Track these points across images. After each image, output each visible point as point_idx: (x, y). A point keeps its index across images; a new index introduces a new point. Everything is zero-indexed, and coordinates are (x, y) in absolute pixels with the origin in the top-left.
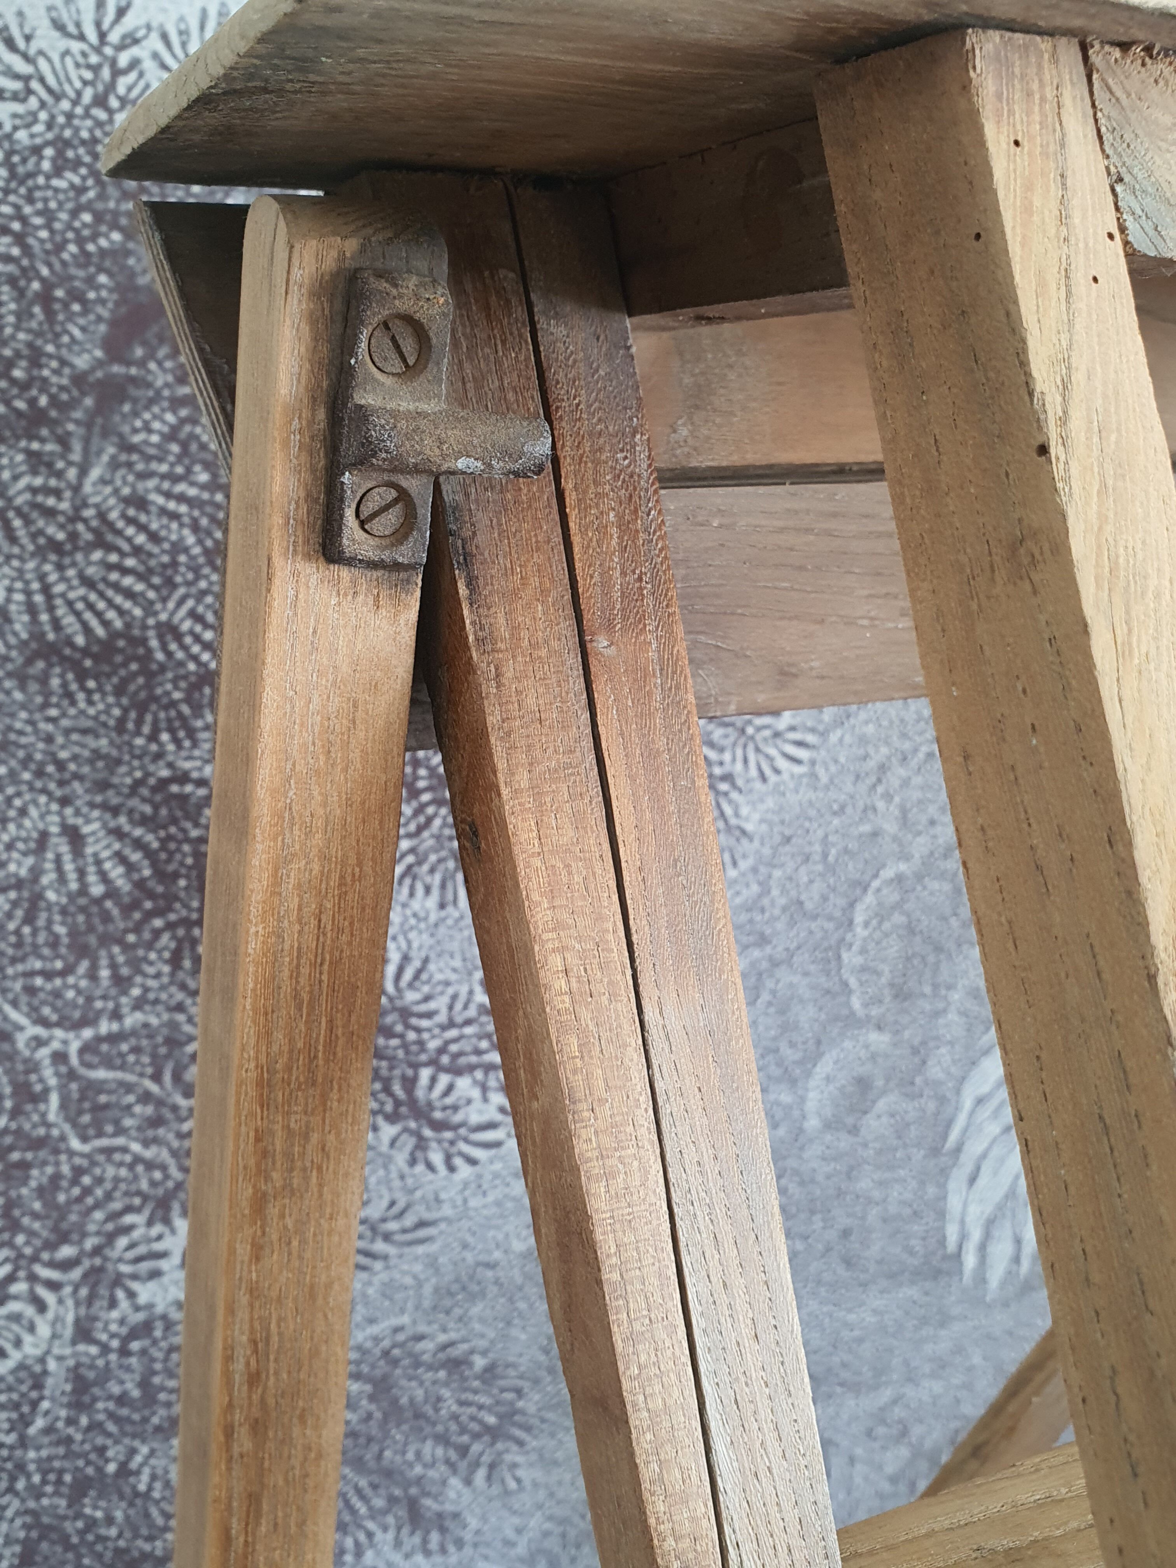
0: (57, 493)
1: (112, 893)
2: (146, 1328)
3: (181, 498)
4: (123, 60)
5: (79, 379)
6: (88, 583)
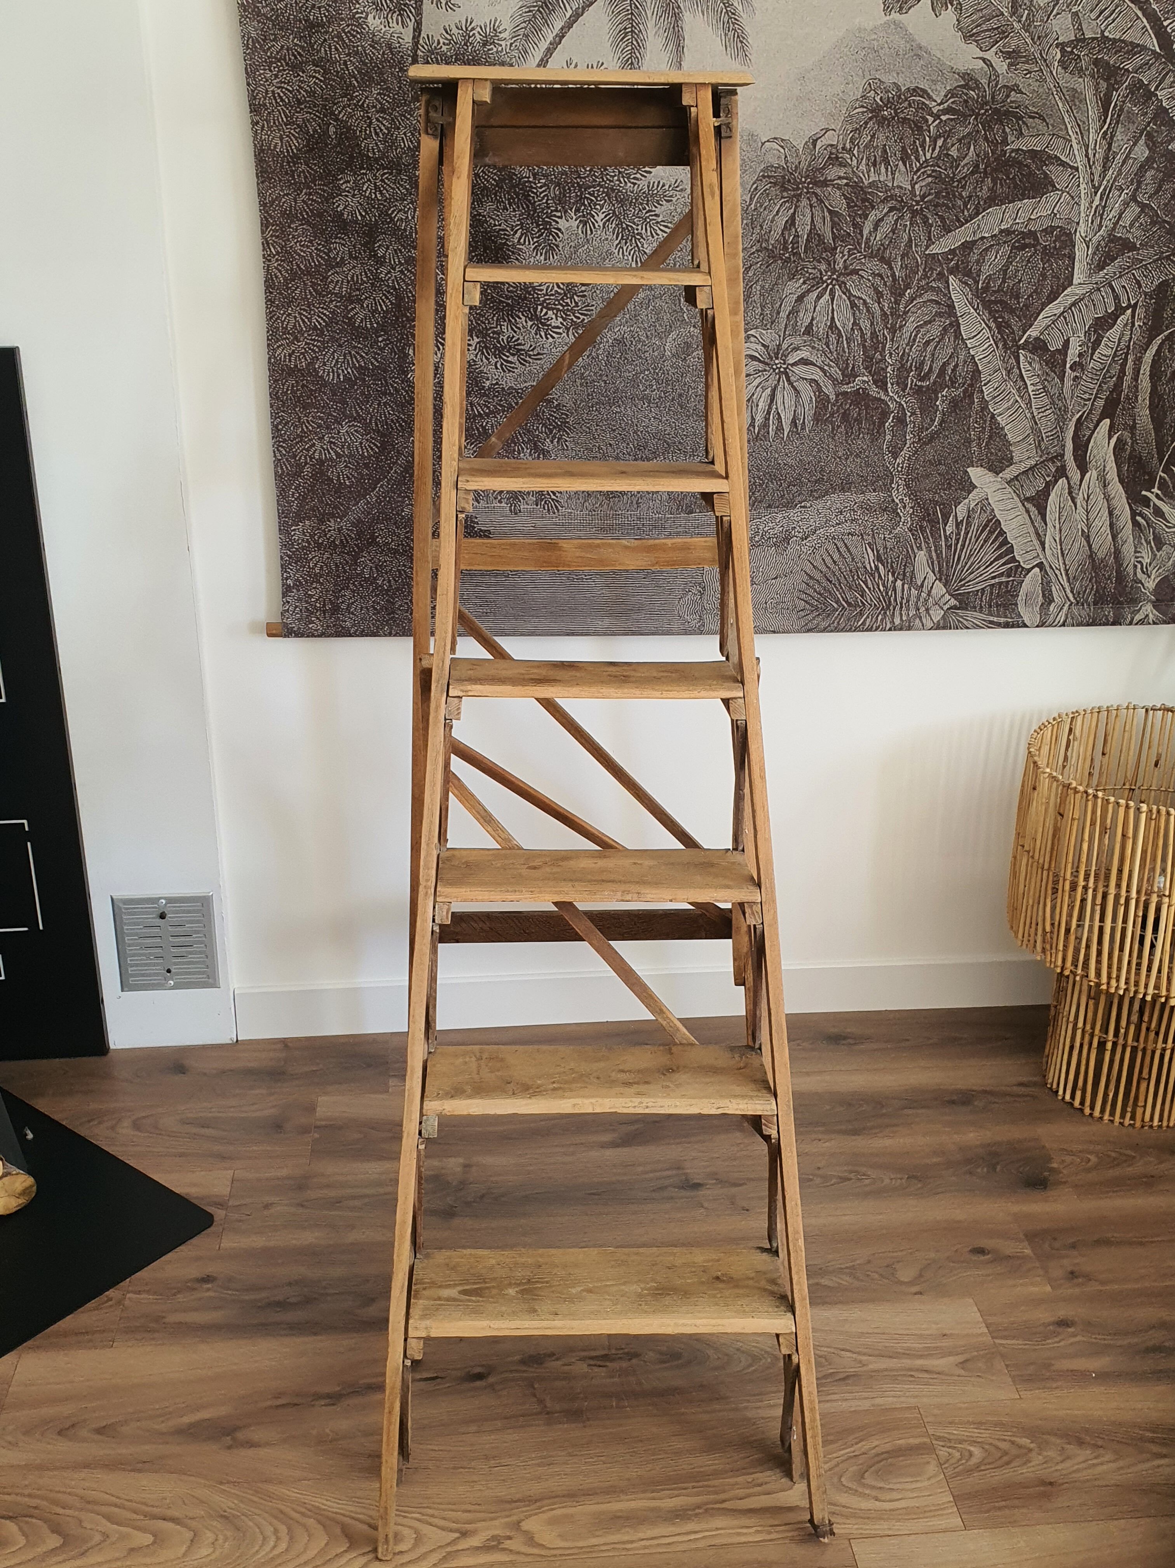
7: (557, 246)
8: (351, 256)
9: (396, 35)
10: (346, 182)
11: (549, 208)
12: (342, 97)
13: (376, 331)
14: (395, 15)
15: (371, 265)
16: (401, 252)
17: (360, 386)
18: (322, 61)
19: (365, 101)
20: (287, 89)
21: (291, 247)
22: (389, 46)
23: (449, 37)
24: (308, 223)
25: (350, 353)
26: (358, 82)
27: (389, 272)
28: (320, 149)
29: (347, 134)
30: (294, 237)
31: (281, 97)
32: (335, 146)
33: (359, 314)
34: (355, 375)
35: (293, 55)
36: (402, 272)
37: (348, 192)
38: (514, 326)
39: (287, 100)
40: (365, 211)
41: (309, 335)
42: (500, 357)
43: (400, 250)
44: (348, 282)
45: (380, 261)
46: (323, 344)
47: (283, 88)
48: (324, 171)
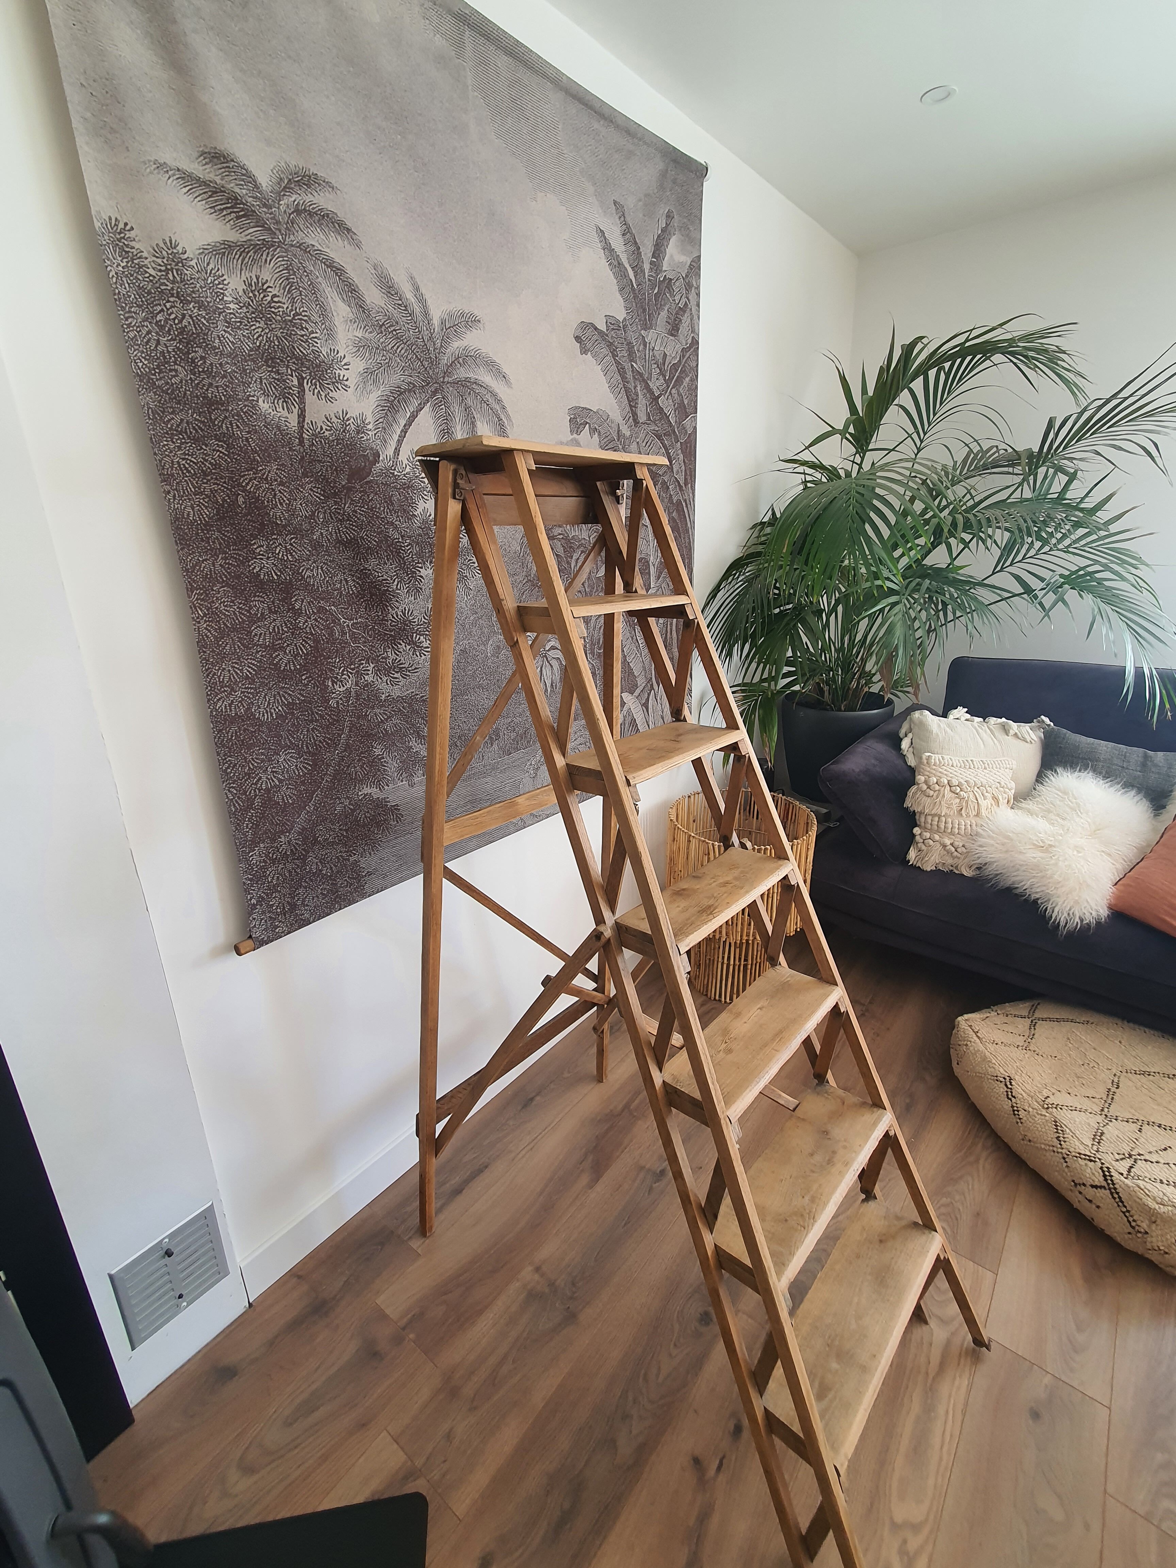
0: (340, 509)
1: (354, 593)
2: (367, 685)
3: (363, 511)
4: (347, 423)
5: (343, 486)
6: (346, 528)
7: (421, 589)
8: (270, 612)
9: (283, 419)
10: (259, 545)
11: (414, 561)
12: (248, 471)
13: (299, 671)
14: (281, 401)
15: (290, 617)
16: (313, 604)
17: (291, 719)
18: (224, 437)
19: (268, 475)
20: (191, 461)
21: (217, 608)
22: (279, 428)
23: (330, 425)
24: (228, 585)
25: (279, 693)
26: (260, 458)
27: (306, 621)
28: (231, 517)
29: (256, 504)
30: (217, 598)
31: (186, 469)
32: (246, 515)
33: (283, 659)
34: (285, 712)
35: (194, 428)
36: (316, 620)
37: (262, 555)
38: (397, 651)
39: (192, 471)
40: (280, 571)
41: (243, 685)
42: (389, 676)
43: (312, 602)
44: (270, 633)
45: (298, 613)
46: (256, 690)
47: (188, 459)
48: (237, 538)
